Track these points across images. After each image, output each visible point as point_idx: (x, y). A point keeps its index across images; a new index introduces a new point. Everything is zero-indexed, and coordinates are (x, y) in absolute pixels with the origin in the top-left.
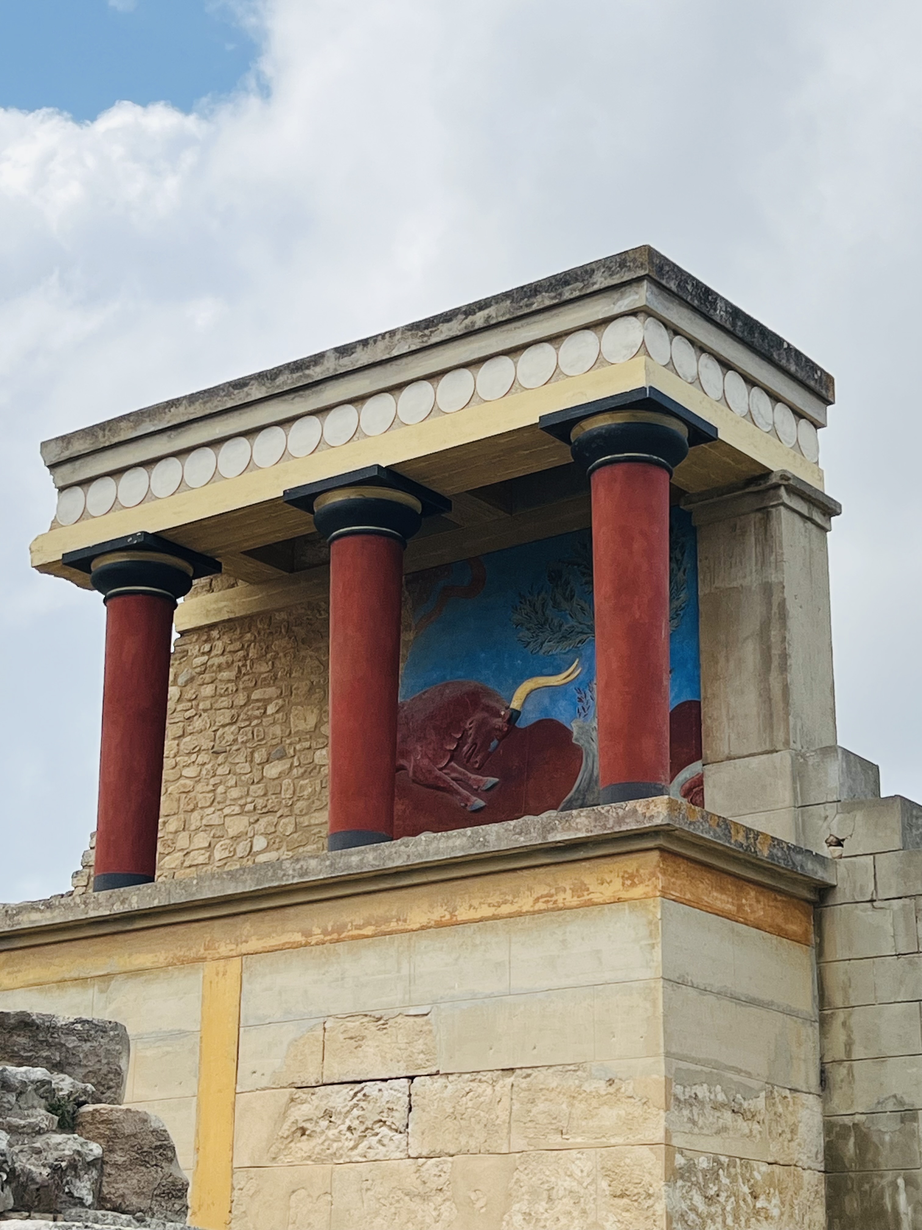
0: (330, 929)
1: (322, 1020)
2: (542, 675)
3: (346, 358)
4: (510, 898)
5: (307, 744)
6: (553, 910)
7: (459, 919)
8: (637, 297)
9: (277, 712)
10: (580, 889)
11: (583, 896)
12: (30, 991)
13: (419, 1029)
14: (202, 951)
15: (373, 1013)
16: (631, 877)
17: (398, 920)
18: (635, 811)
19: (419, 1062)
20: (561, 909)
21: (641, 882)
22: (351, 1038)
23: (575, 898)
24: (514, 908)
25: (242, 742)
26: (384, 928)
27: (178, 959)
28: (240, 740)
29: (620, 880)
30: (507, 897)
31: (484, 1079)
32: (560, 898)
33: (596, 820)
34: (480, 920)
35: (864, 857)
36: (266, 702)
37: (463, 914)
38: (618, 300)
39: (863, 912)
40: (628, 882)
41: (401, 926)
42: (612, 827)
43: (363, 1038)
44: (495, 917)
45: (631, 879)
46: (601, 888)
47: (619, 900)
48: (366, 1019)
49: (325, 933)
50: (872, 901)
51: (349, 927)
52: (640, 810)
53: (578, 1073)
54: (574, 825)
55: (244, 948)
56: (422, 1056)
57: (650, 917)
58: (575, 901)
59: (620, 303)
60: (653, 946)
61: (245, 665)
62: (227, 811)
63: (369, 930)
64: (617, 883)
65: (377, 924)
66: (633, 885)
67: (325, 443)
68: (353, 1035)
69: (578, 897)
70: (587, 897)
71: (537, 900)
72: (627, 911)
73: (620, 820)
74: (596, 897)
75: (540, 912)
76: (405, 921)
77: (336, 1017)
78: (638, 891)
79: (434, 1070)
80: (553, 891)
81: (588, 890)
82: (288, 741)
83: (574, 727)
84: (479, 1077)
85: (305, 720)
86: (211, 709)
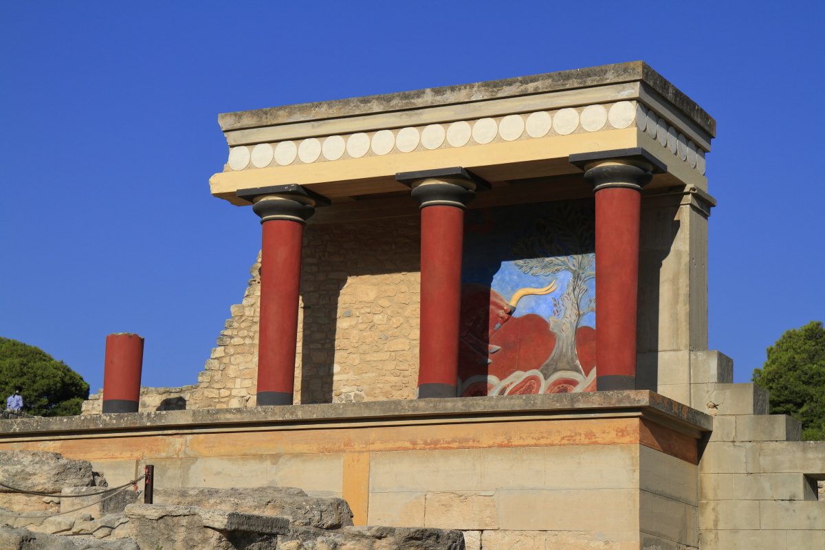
0: (429, 442)
1: (424, 494)
2: (530, 287)
3: (440, 97)
4: (546, 435)
5: (368, 310)
6: (572, 444)
7: (513, 444)
8: (633, 91)
9: (347, 287)
10: (590, 435)
11: (591, 439)
12: (222, 459)
13: (486, 504)
14: (342, 446)
15: (458, 493)
16: (622, 431)
17: (474, 441)
18: (629, 397)
19: (487, 522)
20: (577, 445)
21: (628, 435)
22: (443, 505)
23: (587, 440)
24: (548, 441)
26: (464, 444)
27: (326, 449)
29: (615, 433)
30: (544, 435)
31: (528, 535)
32: (578, 438)
33: (604, 399)
34: (527, 445)
35: (730, 416)
37: (516, 441)
38: (621, 91)
39: (728, 448)
40: (620, 434)
41: (476, 444)
42: (614, 403)
43: (451, 506)
44: (536, 445)
45: (622, 432)
46: (604, 436)
47: (614, 443)
48: (452, 495)
49: (426, 443)
50: (733, 442)
51: (442, 442)
52: (632, 396)
53: (586, 536)
54: (591, 400)
55: (371, 447)
56: (488, 519)
57: (633, 454)
58: (587, 441)
59: (622, 93)
60: (634, 471)
61: (324, 256)
63: (455, 445)
64: (613, 434)
65: (460, 442)
66: (623, 436)
67: (422, 146)
68: (444, 503)
69: (589, 439)
70: (594, 440)
71: (563, 438)
72: (619, 450)
73: (620, 401)
74: (599, 440)
75: (564, 445)
76: (478, 442)
77: (433, 492)
78: (627, 439)
79: (496, 527)
80: (573, 434)
81: (595, 435)
82: (356, 307)
83: (552, 321)
84: (525, 533)
85: (367, 295)
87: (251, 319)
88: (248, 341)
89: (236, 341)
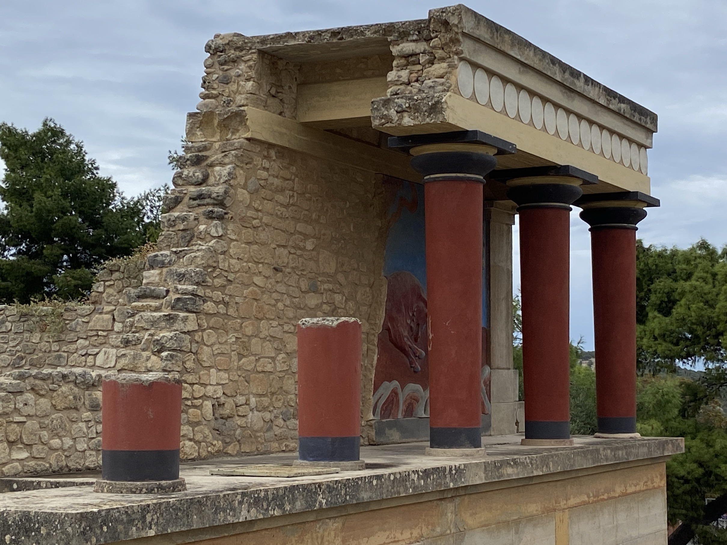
0: (595, 493)
5: (331, 286)
9: (313, 250)
10: (652, 480)
14: (554, 504)
25: (293, 268)
27: (546, 508)
28: (291, 265)
36: (306, 237)
47: (659, 487)
49: (594, 496)
55: (569, 503)
58: (651, 486)
61: (293, 196)
62: (286, 328)
69: (652, 484)
71: (644, 484)
80: (647, 480)
82: (320, 279)
85: (329, 264)
86: (271, 226)
87: (225, 274)
88: (222, 309)
89: (209, 306)
